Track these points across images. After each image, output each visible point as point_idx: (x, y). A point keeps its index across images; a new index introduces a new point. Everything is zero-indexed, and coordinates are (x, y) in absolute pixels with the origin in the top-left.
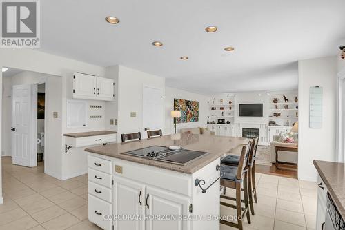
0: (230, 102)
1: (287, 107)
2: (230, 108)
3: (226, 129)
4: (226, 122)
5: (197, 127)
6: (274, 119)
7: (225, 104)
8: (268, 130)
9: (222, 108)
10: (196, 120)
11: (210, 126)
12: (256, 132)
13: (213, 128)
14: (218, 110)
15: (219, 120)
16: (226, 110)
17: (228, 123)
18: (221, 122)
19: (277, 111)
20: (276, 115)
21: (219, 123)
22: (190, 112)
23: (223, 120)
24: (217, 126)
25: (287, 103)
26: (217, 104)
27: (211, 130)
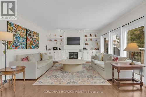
0: (61, 37)
1: (91, 40)
2: (61, 40)
3: (59, 53)
4: (58, 49)
5: (37, 53)
6: (86, 46)
7: (58, 37)
8: (83, 53)
9: (55, 40)
10: (37, 47)
11: (48, 52)
12: (76, 55)
13: (50, 53)
14: (53, 41)
15: (54, 48)
16: (59, 41)
17: (60, 49)
18: (55, 49)
19: (87, 42)
20: (87, 44)
21: (54, 50)
22: (30, 40)
23: (57, 48)
24: (52, 52)
25: (91, 38)
26: (53, 37)
27: (49, 54)
